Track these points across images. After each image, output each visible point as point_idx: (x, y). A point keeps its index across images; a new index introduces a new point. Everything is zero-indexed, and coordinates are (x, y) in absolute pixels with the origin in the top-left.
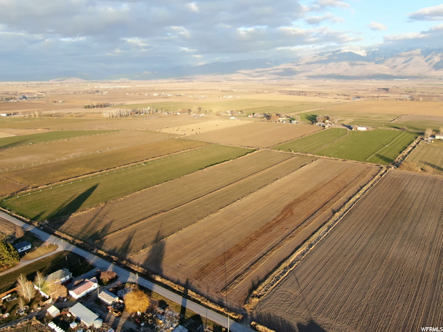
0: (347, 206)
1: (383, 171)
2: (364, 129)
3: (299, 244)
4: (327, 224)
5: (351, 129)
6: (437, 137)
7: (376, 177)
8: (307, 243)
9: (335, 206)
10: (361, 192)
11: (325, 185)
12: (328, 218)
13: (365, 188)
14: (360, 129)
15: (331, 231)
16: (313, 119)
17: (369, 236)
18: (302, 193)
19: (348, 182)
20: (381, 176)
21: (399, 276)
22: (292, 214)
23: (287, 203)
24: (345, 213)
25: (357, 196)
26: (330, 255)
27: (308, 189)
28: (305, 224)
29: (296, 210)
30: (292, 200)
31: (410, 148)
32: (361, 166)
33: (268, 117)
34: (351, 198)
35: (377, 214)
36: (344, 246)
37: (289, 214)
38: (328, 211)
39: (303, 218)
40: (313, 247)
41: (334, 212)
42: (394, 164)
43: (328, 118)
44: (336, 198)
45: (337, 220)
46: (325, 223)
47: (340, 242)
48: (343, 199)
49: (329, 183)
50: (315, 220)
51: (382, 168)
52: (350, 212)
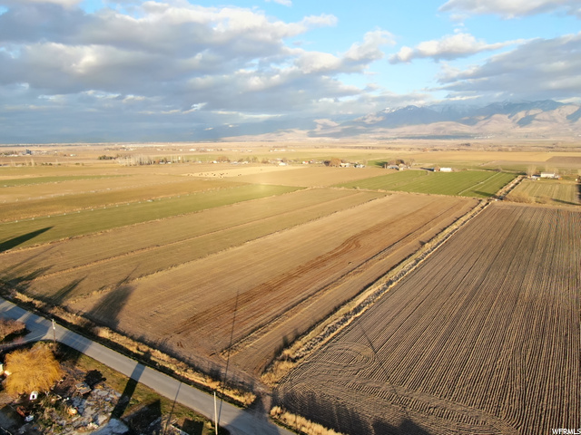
0: (441, 237)
1: (483, 204)
2: (449, 170)
3: (370, 281)
4: (414, 256)
5: (433, 170)
6: (543, 175)
7: (476, 209)
8: (384, 280)
9: (423, 237)
10: (459, 222)
11: (404, 217)
12: (415, 249)
13: (463, 219)
14: (443, 169)
15: (420, 265)
16: (383, 165)
17: (483, 269)
18: (374, 224)
19: (438, 214)
20: (482, 208)
21: (553, 320)
22: (358, 246)
23: (351, 234)
24: (438, 244)
25: (454, 227)
26: (424, 293)
27: (380, 220)
28: (379, 257)
29: (364, 242)
30: (357, 231)
31: (512, 185)
32: (451, 200)
33: (327, 163)
34: (445, 229)
35: (489, 245)
36: (446, 283)
37: (354, 246)
38: (414, 242)
39: (376, 250)
40: (394, 284)
41: (423, 244)
42: (495, 197)
43: (402, 162)
44: (422, 229)
45: (429, 252)
46: (411, 255)
47: (439, 277)
48: (434, 229)
49: (410, 214)
50: (395, 252)
51: (480, 201)
52: (448, 243)
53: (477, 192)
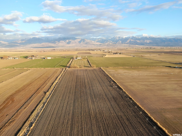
0: (52, 88)
1: (64, 70)
2: (50, 58)
3: (19, 128)
4: (42, 102)
5: (45, 59)
6: (78, 58)
7: (62, 72)
8: (27, 124)
9: (45, 89)
10: (58, 79)
11: (36, 80)
12: (42, 97)
13: (59, 77)
14: (48, 58)
15: (46, 106)
16: (26, 57)
17: (73, 101)
18: (22, 86)
19: (49, 76)
20: (64, 71)
21: (107, 125)
22: (13, 101)
23: (10, 94)
24: (52, 92)
25: (56, 81)
26: (50, 127)
27: (25, 83)
28: (24, 106)
29: (16, 98)
30: (13, 92)
31: (71, 62)
32: (53, 69)
33: (2, 58)
34: (53, 83)
35: (71, 88)
36: (59, 115)
37: (11, 102)
38: (41, 93)
39: (23, 102)
40: (33, 125)
41: (45, 93)
42: (67, 67)
43: (33, 56)
44: (44, 85)
45: (49, 97)
46: (41, 101)
47: (55, 113)
48: (49, 84)
49: (38, 78)
50: (33, 101)
51: (63, 69)
52: (55, 90)
53: (61, 66)
